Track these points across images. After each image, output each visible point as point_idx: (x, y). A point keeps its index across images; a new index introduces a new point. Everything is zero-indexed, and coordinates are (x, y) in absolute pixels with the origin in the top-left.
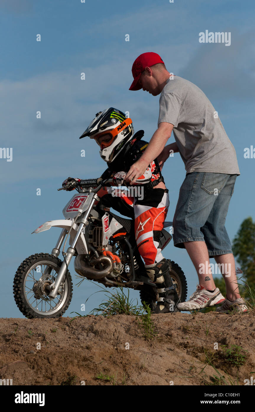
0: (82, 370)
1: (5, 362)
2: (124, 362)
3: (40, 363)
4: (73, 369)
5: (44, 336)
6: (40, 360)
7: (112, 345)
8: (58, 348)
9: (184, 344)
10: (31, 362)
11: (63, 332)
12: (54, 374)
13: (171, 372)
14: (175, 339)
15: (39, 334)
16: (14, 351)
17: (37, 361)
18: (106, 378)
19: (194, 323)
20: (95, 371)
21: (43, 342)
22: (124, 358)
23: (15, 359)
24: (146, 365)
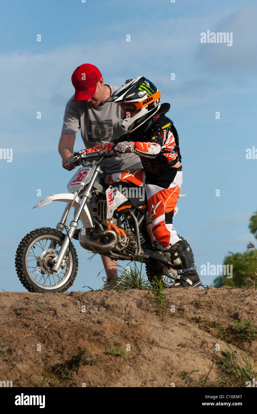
0: (93, 345)
1: (16, 336)
2: (135, 337)
3: (51, 337)
4: (83, 343)
5: (55, 310)
6: (51, 334)
7: (123, 320)
8: (69, 322)
9: (196, 318)
10: (42, 336)
11: (74, 307)
12: (64, 348)
13: (182, 347)
14: (187, 314)
15: (50, 308)
16: (25, 325)
17: (47, 335)
18: (116, 353)
19: (206, 298)
20: (106, 346)
21: (54, 317)
22: (135, 332)
23: (26, 333)
24: (157, 340)
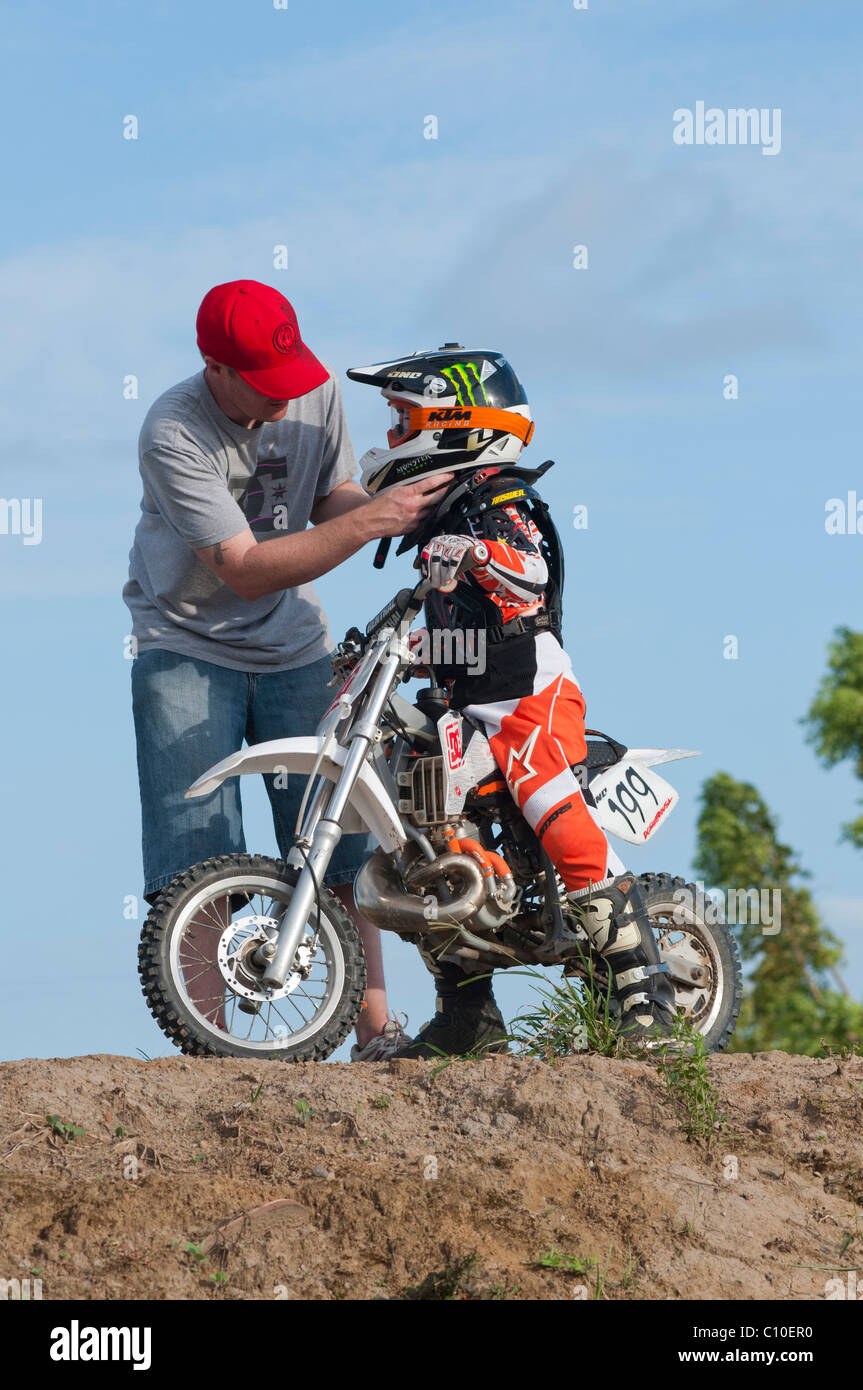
0: (489, 1237)
1: (234, 1204)
2: (622, 1213)
3: (349, 1210)
4: (460, 1234)
5: (350, 1121)
6: (348, 1200)
7: (579, 1157)
8: (401, 1162)
9: (813, 1157)
10: (318, 1204)
11: (409, 1110)
12: (395, 1248)
13: (781, 1249)
14: (781, 1140)
15: (333, 1114)
16: (257, 1166)
17: (338, 1202)
18: (569, 1265)
19: (839, 1089)
20: (529, 1242)
21: (346, 1141)
22: (621, 1199)
23: (267, 1195)
24: (697, 1225)
